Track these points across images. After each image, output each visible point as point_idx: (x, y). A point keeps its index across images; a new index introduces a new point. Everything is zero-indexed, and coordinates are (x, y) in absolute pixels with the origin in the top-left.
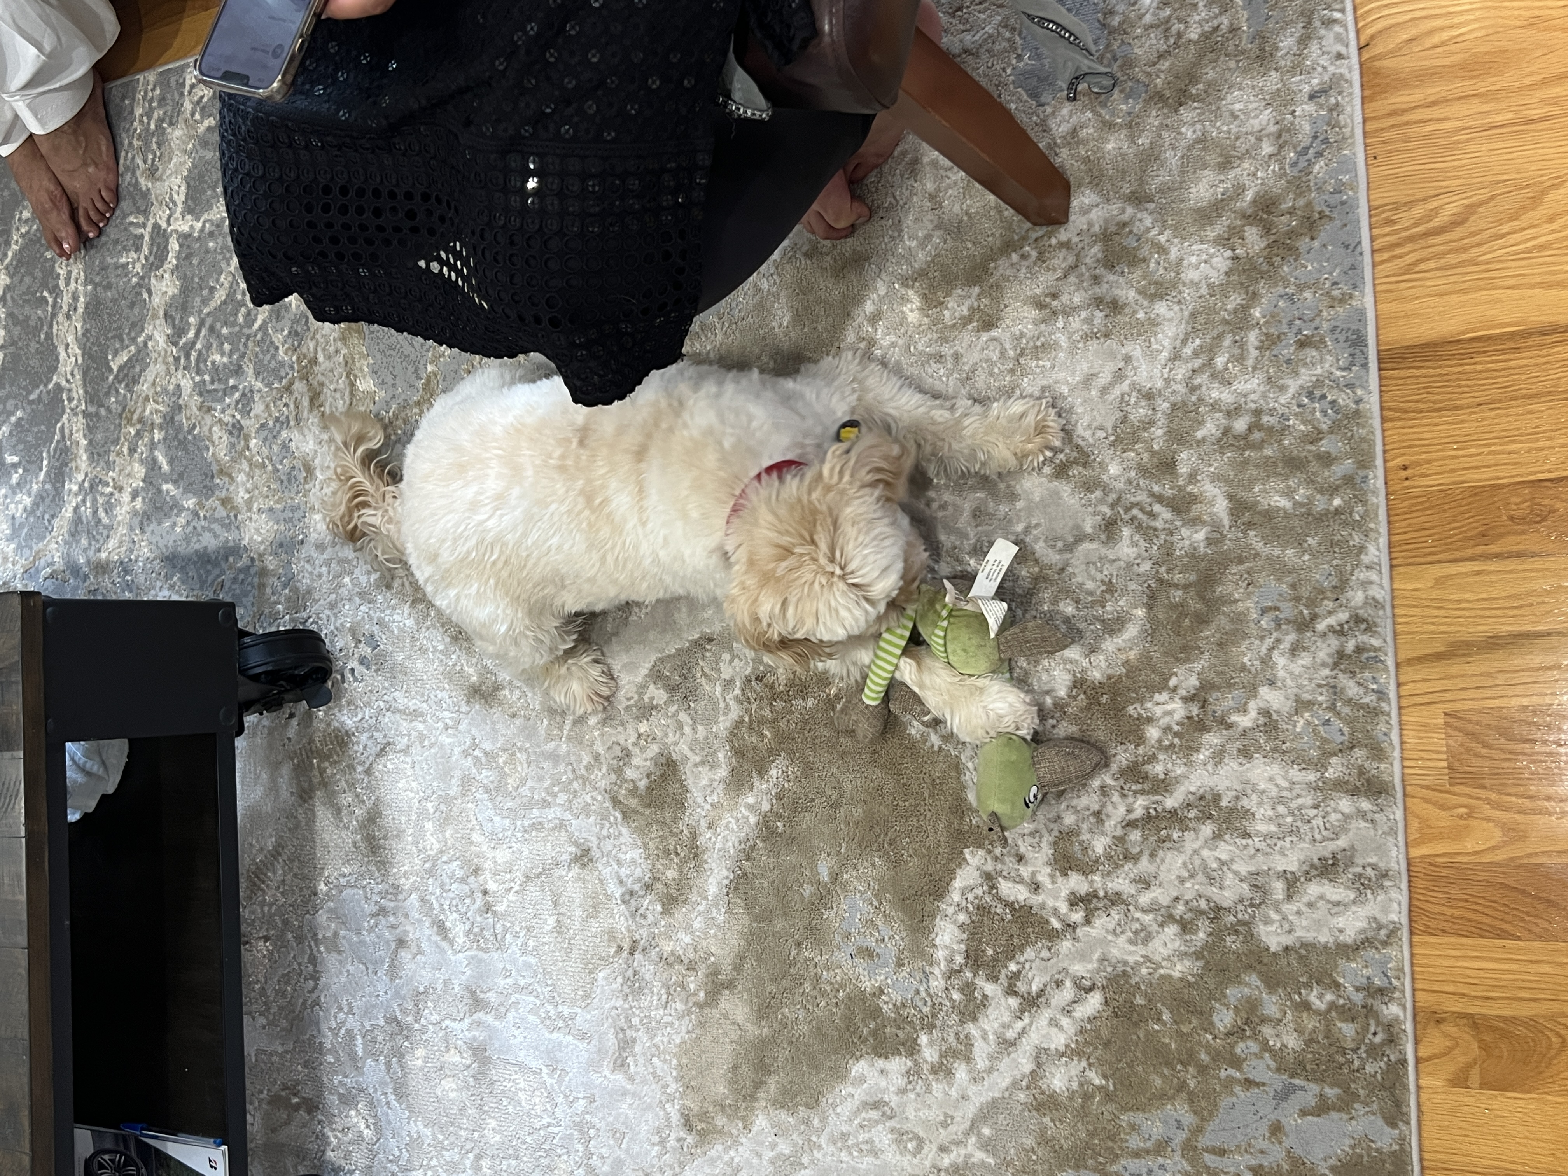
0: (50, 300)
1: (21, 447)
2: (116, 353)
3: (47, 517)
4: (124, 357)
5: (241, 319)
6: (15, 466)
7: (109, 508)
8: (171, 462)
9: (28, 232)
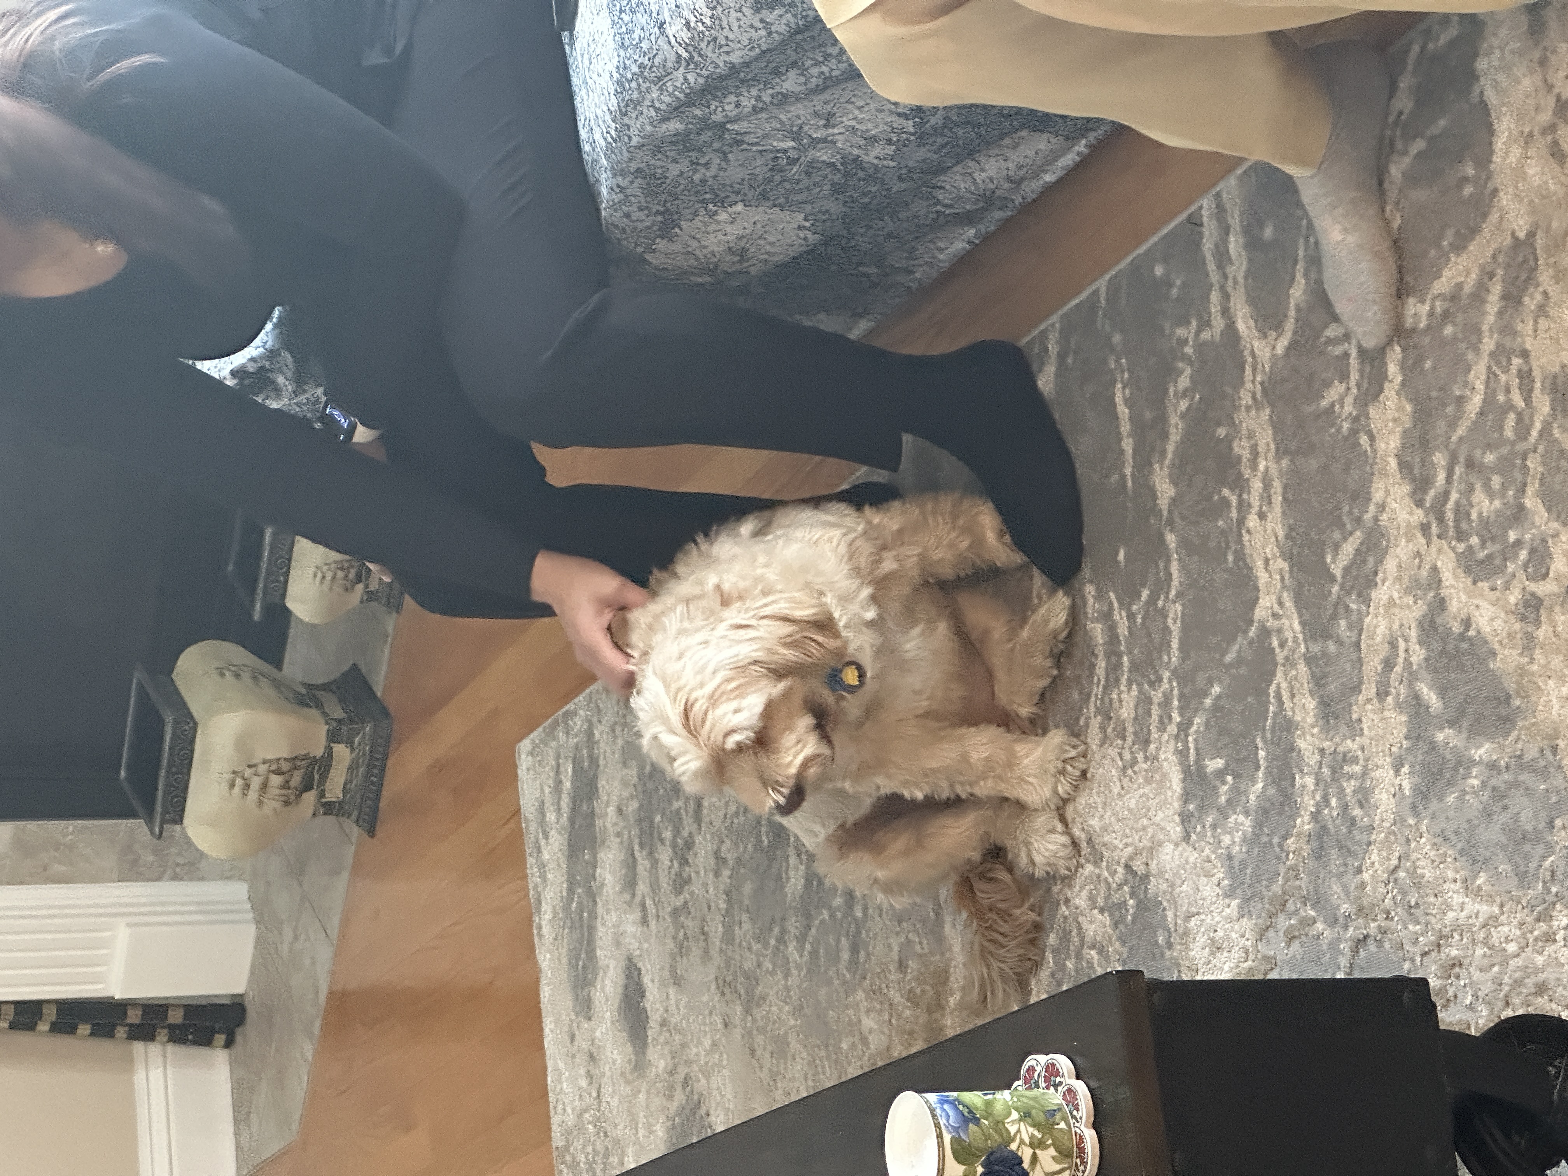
0: (1234, 500)
1: (1225, 740)
2: (1336, 548)
3: (1276, 840)
4: (1349, 548)
5: (1509, 433)
6: (1220, 774)
7: (1364, 797)
8: (1442, 693)
9: (1189, 409)
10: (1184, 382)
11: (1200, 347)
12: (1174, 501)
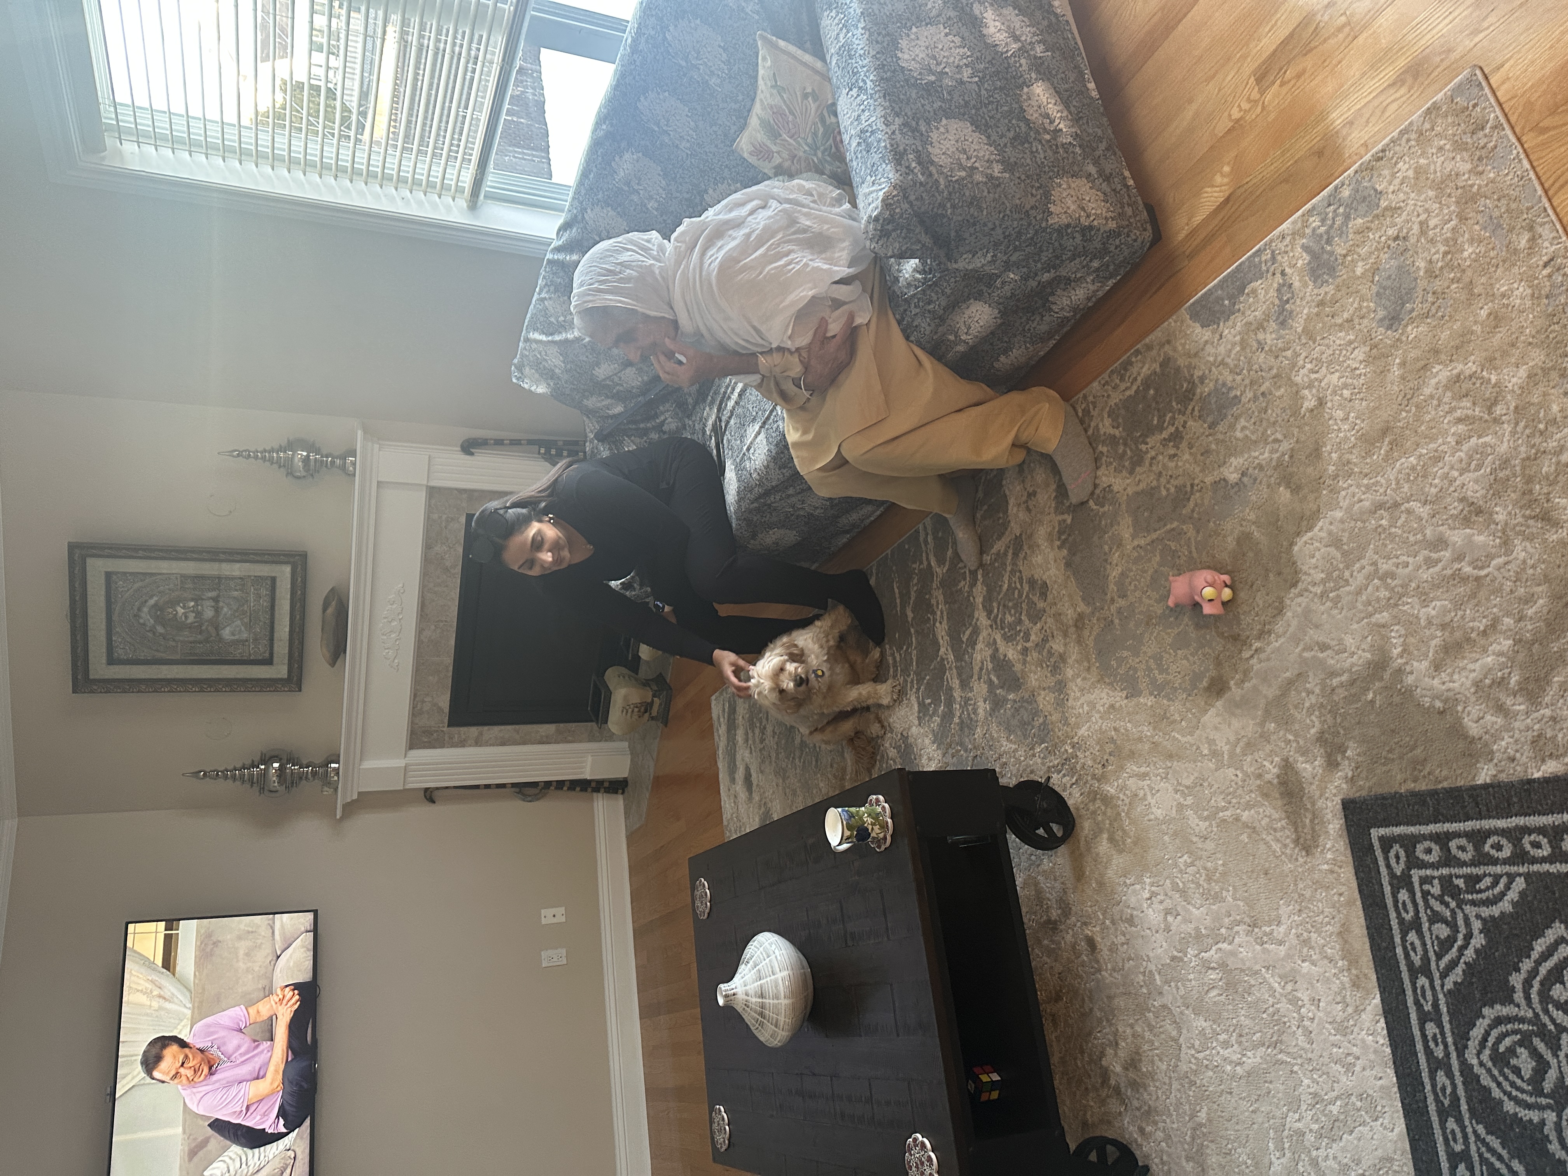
0: (932, 618)
1: (931, 693)
2: (964, 632)
3: (948, 725)
4: (968, 633)
5: (1016, 596)
6: (930, 704)
7: (975, 711)
8: (998, 678)
9: (917, 590)
10: (915, 581)
11: (920, 570)
12: (913, 619)
